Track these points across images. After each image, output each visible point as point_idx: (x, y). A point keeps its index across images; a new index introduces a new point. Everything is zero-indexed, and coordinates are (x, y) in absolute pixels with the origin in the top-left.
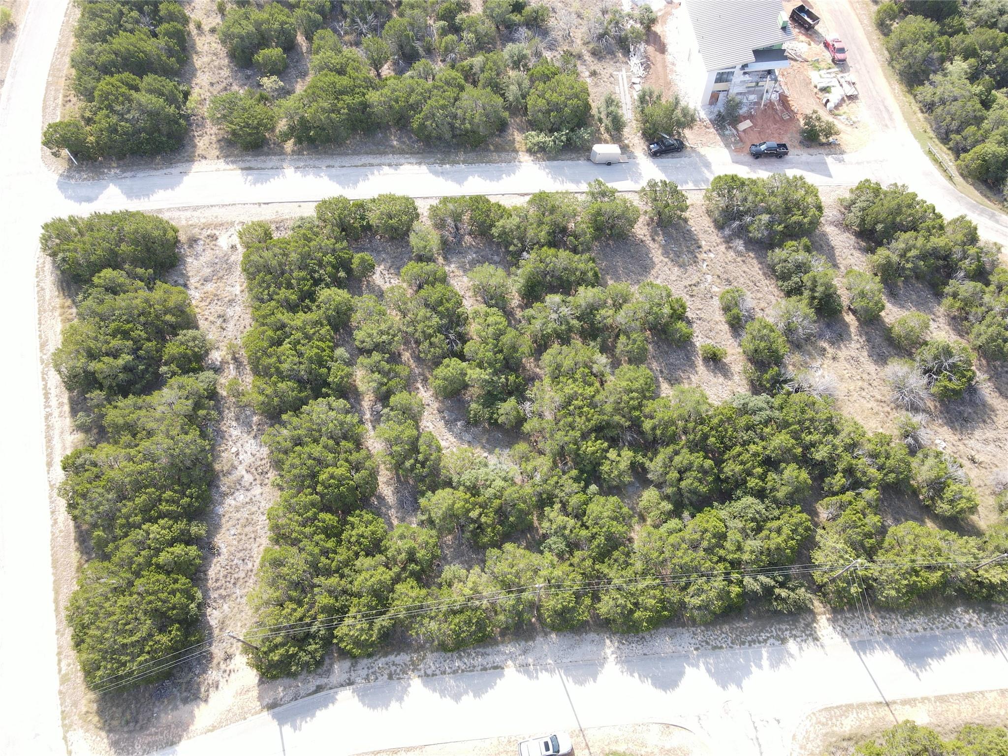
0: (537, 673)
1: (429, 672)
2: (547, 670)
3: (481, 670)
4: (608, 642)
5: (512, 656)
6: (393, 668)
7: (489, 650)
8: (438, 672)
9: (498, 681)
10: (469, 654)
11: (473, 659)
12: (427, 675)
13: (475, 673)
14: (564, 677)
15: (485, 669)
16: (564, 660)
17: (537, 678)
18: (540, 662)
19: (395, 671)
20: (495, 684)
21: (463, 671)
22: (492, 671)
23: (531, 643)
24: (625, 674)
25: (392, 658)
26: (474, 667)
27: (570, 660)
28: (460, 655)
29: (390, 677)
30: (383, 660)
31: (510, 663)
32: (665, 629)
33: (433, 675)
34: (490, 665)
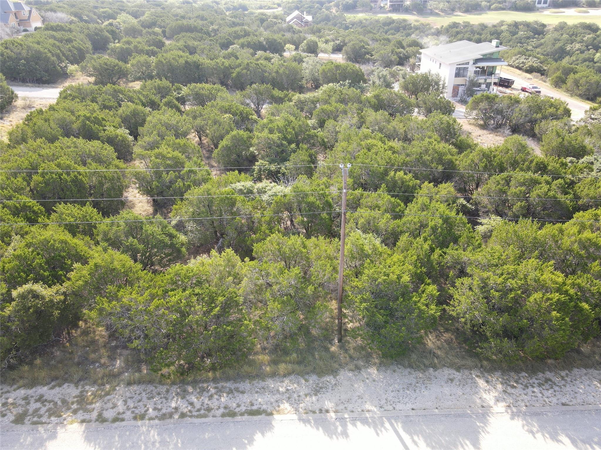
0: (344, 426)
1: (109, 414)
2: (365, 421)
3: (223, 415)
4: (481, 382)
5: (289, 396)
6: (33, 406)
7: (245, 385)
8: (128, 415)
9: (258, 436)
10: (203, 390)
11: (211, 397)
12: (101, 419)
13: (210, 419)
14: (406, 437)
15: (232, 414)
16: (399, 406)
17: (345, 434)
18: (350, 407)
19: (37, 410)
20: (251, 441)
21: (183, 415)
22: (246, 417)
23: (329, 378)
24: (539, 435)
25: (43, 390)
26: (209, 410)
27: (410, 406)
28: (185, 391)
29: (19, 420)
30: (22, 392)
31: (286, 406)
32: (584, 371)
33: (116, 420)
34: (243, 408)
